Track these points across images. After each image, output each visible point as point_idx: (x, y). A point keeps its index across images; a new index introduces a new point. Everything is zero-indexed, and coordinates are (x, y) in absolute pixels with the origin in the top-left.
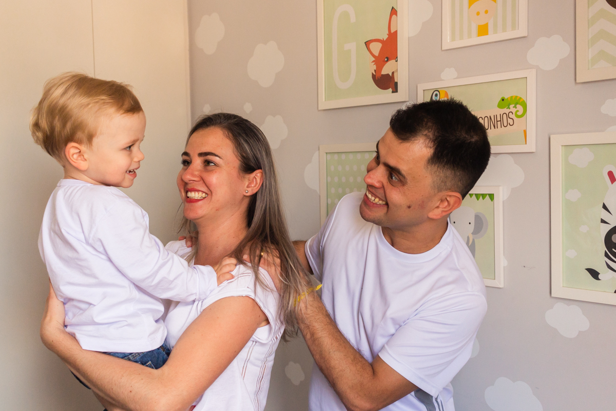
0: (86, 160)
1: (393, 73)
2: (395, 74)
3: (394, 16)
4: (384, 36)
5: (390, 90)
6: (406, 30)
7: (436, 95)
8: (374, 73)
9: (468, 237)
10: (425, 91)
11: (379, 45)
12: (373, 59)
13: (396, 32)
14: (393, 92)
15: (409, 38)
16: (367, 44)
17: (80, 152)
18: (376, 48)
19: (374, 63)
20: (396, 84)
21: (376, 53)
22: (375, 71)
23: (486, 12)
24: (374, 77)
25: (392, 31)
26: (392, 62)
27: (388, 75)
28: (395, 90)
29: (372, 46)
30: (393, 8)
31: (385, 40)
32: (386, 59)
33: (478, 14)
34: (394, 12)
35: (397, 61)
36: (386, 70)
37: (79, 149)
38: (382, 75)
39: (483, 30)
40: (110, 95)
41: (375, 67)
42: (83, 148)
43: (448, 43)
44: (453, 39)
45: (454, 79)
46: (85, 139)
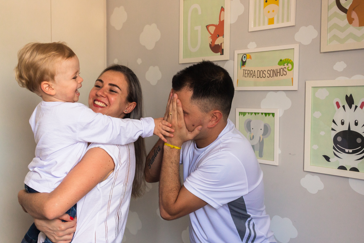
0: (53, 89)
1: (221, 44)
2: (222, 45)
3: (223, 12)
4: (217, 23)
5: (219, 53)
6: (229, 19)
7: (245, 57)
8: (211, 44)
9: (260, 137)
10: (239, 55)
11: (214, 28)
12: (210, 36)
13: (223, 21)
14: (221, 55)
15: (230, 24)
16: (207, 27)
17: (49, 85)
18: (212, 29)
19: (211, 38)
20: (223, 50)
21: (212, 33)
22: (211, 42)
23: (273, 11)
24: (210, 45)
25: (222, 20)
26: (221, 38)
27: (218, 45)
28: (222, 54)
29: (210, 28)
30: (222, 7)
31: (217, 25)
32: (217, 36)
33: (269, 12)
34: (222, 9)
35: (223, 37)
36: (218, 42)
37: (48, 84)
38: (215, 45)
39: (271, 21)
40: (55, 51)
41: (211, 40)
42: (50, 83)
43: (252, 28)
44: (255, 25)
45: (255, 48)
46: (50, 79)
